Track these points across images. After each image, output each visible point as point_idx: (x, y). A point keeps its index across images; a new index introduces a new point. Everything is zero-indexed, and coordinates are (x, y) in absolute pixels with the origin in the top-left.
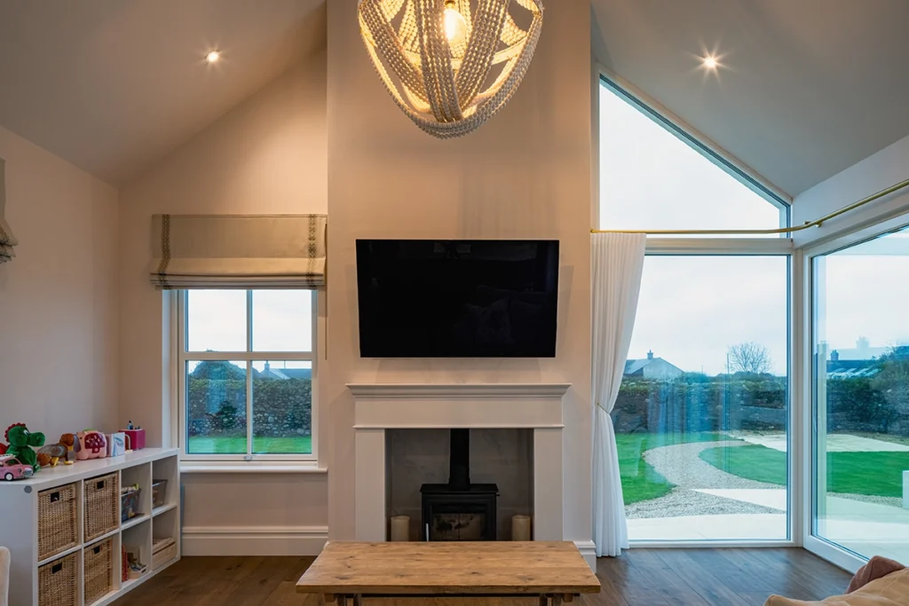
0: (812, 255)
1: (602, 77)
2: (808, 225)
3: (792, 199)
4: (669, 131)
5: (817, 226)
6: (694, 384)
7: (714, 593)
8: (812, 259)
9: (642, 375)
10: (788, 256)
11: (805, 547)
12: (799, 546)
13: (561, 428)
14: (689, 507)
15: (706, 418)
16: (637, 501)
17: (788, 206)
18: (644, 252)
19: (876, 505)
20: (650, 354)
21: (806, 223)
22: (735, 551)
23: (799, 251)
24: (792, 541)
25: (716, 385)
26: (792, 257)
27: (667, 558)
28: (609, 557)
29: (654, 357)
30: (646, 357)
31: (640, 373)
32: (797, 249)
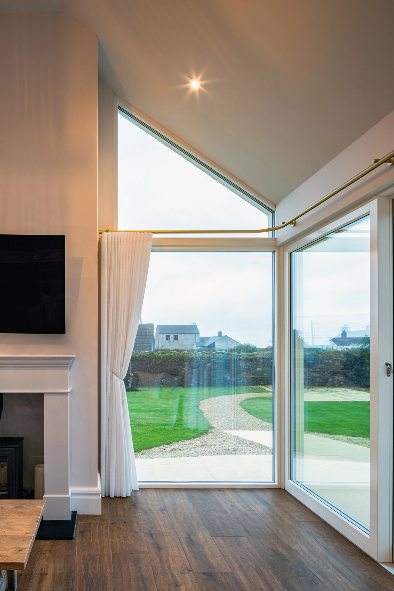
0: (290, 251)
1: (120, 108)
2: (285, 225)
3: (275, 206)
4: (178, 153)
5: (292, 225)
6: (241, 354)
7: (193, 538)
8: (291, 254)
9: (214, 347)
10: (273, 252)
11: (285, 489)
12: (282, 488)
13: (67, 393)
14: (213, 448)
15: (250, 377)
16: (178, 441)
17: (273, 212)
18: (151, 248)
19: (357, 446)
20: (220, 333)
21: (283, 223)
22: (227, 491)
23: (282, 248)
24: (276, 483)
25: (257, 354)
26: (276, 253)
27: (168, 499)
28: (121, 497)
29: (223, 335)
30: (217, 335)
31: (212, 346)
32: (279, 247)
